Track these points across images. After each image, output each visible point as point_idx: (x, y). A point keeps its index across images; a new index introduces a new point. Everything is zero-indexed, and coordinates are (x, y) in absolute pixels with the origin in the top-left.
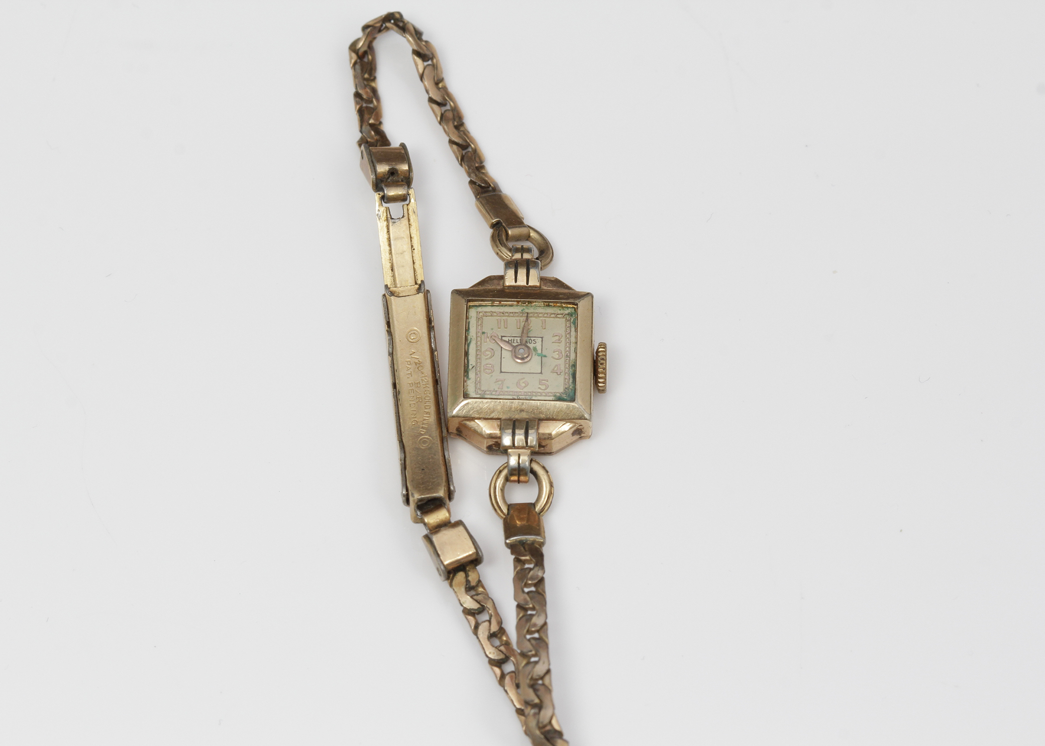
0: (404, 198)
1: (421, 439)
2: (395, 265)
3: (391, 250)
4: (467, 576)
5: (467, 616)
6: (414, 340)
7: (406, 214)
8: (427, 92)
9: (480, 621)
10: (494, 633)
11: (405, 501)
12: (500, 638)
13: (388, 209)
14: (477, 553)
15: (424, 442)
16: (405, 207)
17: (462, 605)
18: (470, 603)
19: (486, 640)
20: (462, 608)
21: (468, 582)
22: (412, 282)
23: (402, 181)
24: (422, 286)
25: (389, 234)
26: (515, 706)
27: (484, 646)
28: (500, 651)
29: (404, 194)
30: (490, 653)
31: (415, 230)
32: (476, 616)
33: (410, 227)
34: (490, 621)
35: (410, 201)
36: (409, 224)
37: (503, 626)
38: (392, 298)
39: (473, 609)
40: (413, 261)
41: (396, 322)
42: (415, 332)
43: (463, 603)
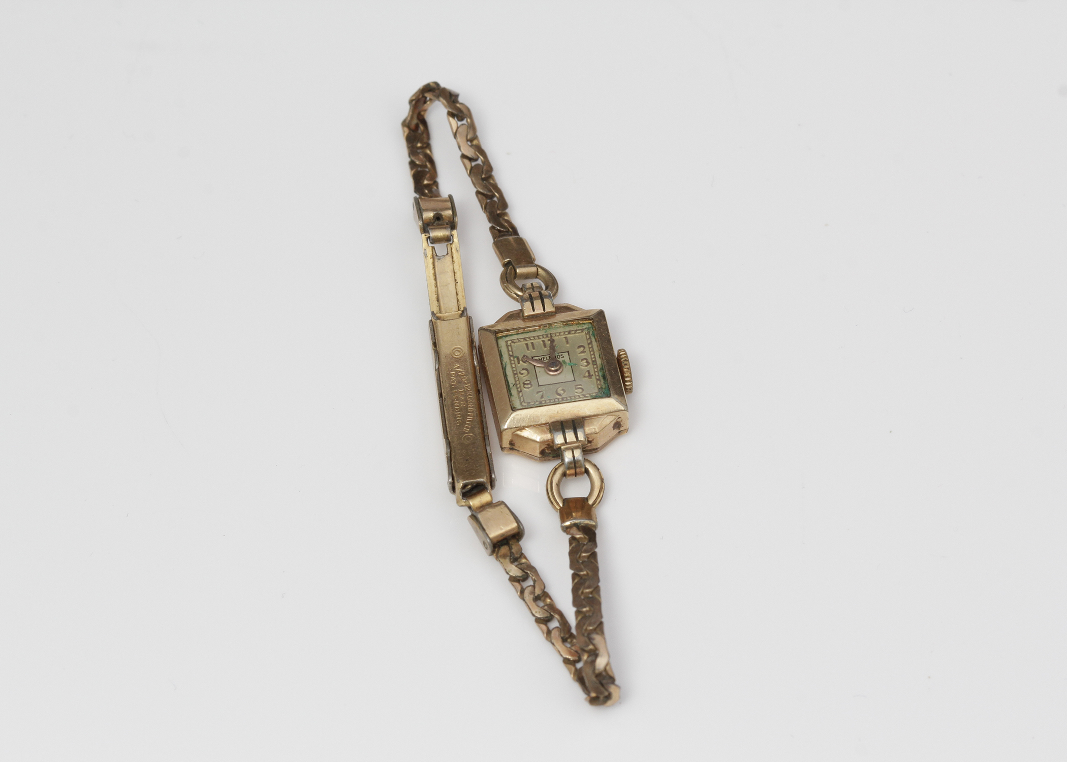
0: (448, 239)
1: (465, 436)
2: (440, 296)
3: (436, 283)
4: (510, 549)
5: (513, 583)
6: (458, 356)
7: (450, 252)
8: (459, 148)
9: (525, 587)
10: (538, 595)
11: (451, 488)
12: (544, 601)
13: (433, 248)
14: (519, 526)
15: (468, 439)
16: (449, 246)
17: (508, 573)
18: (515, 571)
19: (532, 601)
20: (508, 576)
21: (511, 553)
22: (455, 308)
23: (447, 224)
24: (465, 311)
25: (435, 270)
26: (561, 655)
27: (531, 607)
28: (545, 610)
29: (448, 236)
30: (536, 612)
31: (458, 266)
32: (521, 582)
33: (453, 264)
34: (534, 587)
35: (453, 241)
36: (453, 261)
37: (545, 590)
38: (438, 321)
39: (518, 576)
40: (457, 292)
41: (441, 342)
42: (459, 349)
43: (509, 571)
